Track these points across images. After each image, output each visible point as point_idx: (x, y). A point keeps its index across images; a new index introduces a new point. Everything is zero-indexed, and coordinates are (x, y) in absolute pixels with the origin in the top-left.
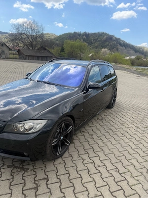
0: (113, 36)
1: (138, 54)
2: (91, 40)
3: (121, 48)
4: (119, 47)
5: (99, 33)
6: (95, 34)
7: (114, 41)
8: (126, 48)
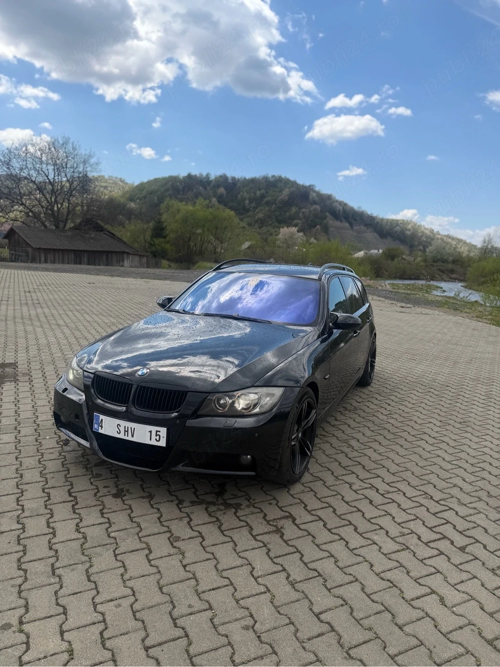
0: (310, 188)
1: (390, 243)
2: (244, 200)
3: (338, 223)
4: (331, 221)
5: (266, 179)
6: (253, 181)
7: (315, 203)
8: (351, 224)
